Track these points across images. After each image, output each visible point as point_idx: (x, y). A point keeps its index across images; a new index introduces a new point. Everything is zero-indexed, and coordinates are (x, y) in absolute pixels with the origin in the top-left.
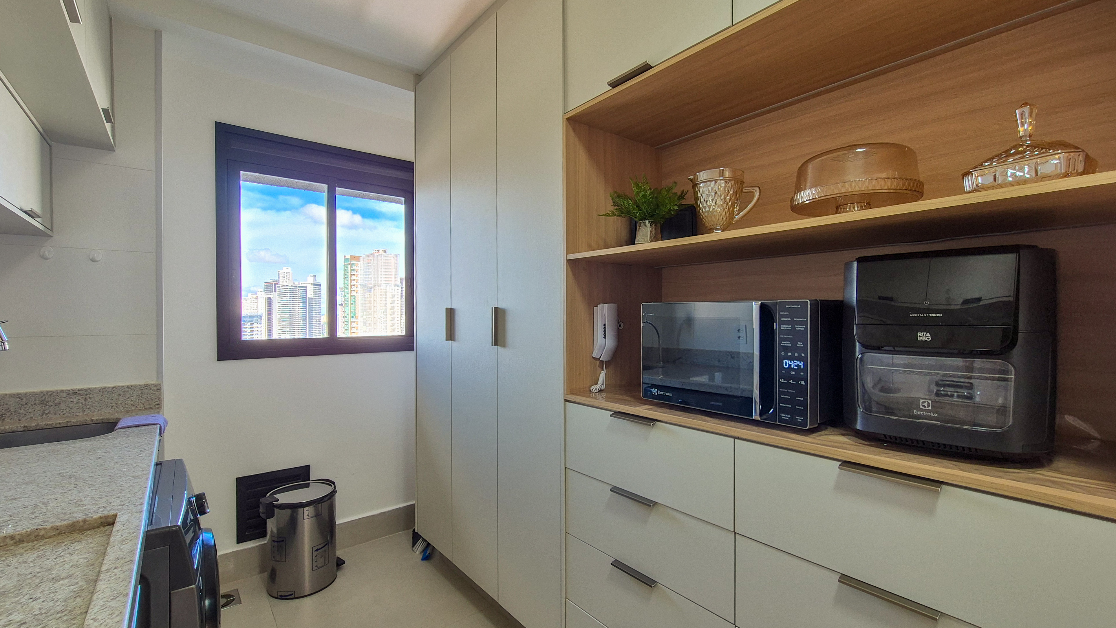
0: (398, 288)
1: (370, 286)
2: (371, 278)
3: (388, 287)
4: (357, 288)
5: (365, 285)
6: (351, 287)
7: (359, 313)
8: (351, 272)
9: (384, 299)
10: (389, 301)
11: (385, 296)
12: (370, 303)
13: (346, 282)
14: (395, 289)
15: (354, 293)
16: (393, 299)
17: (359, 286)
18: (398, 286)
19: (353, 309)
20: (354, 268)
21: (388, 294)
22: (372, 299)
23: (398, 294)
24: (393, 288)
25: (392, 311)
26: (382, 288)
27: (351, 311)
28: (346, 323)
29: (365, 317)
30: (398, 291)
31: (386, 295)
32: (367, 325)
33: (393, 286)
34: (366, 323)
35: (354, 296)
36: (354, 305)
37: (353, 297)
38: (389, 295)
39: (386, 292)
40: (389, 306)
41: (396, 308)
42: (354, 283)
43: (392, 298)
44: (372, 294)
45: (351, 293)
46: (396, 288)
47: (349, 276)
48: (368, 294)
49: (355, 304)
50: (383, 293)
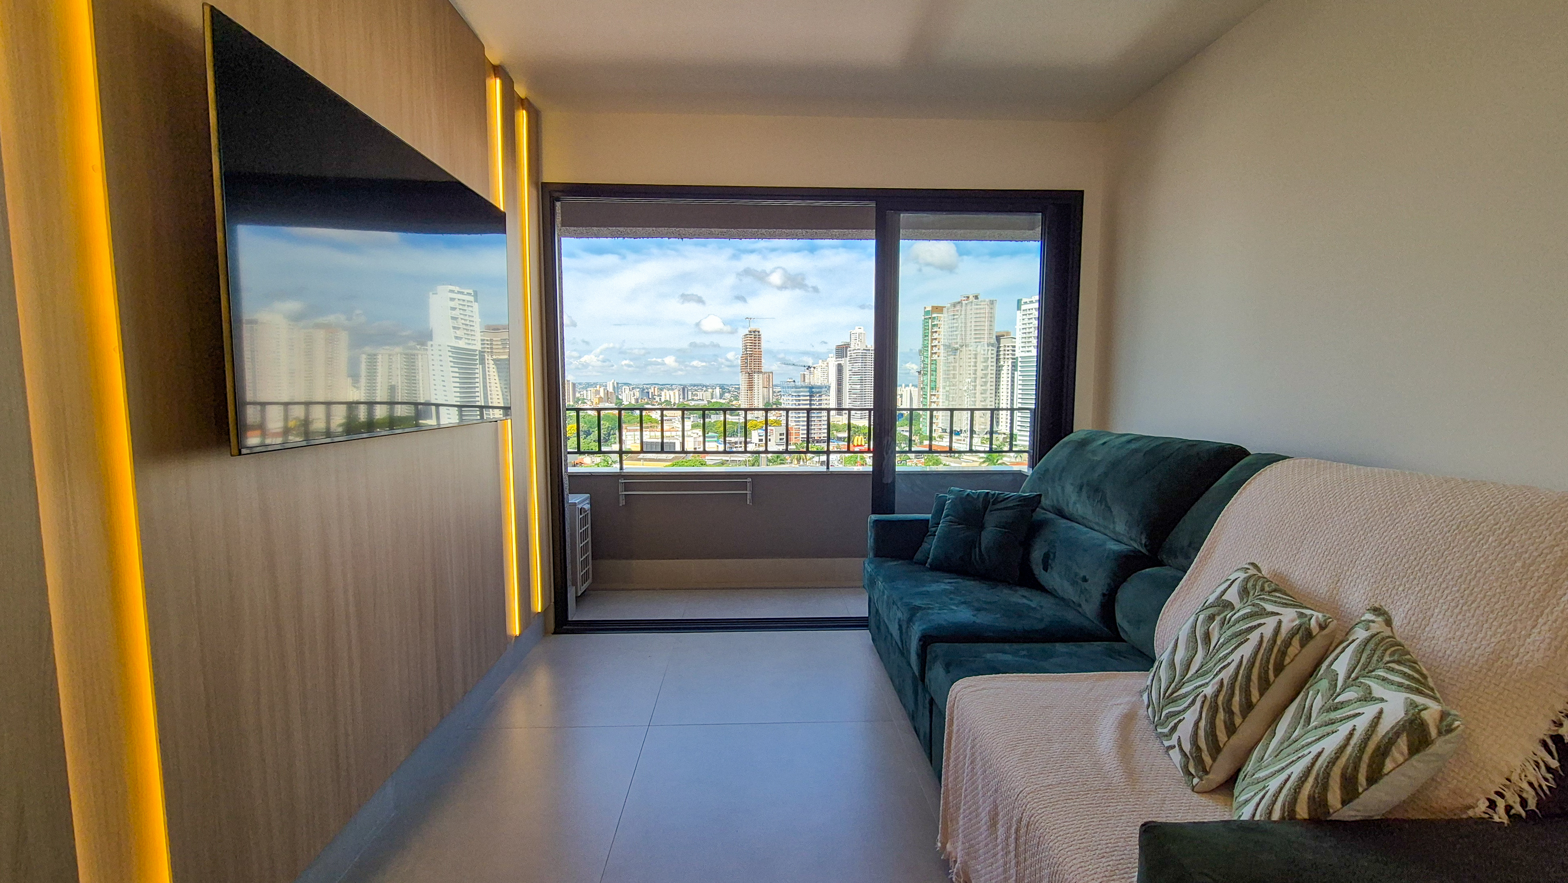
0: (993, 348)
1: (956, 346)
2: (957, 335)
3: (979, 347)
4: (939, 349)
5: (950, 346)
6: (932, 349)
7: (941, 384)
8: (932, 329)
9: (972, 364)
10: (980, 366)
11: (974, 360)
12: (954, 370)
13: (926, 342)
14: (988, 350)
15: (935, 357)
16: (985, 364)
17: (942, 347)
18: (993, 345)
19: (933, 378)
20: (935, 323)
21: (978, 357)
22: (957, 365)
23: (993, 356)
24: (986, 348)
25: (984, 380)
26: (970, 348)
27: (931, 381)
28: (924, 396)
29: (947, 389)
30: (993, 352)
31: (976, 358)
32: (951, 399)
33: (986, 346)
34: (949, 397)
35: (935, 360)
36: (934, 373)
37: (934, 362)
38: (980, 359)
39: (976, 355)
40: (980, 373)
41: (990, 376)
42: (935, 343)
43: (984, 362)
44: (957, 357)
45: (931, 356)
46: (990, 348)
47: (930, 334)
48: (953, 357)
49: (936, 371)
50: (972, 356)
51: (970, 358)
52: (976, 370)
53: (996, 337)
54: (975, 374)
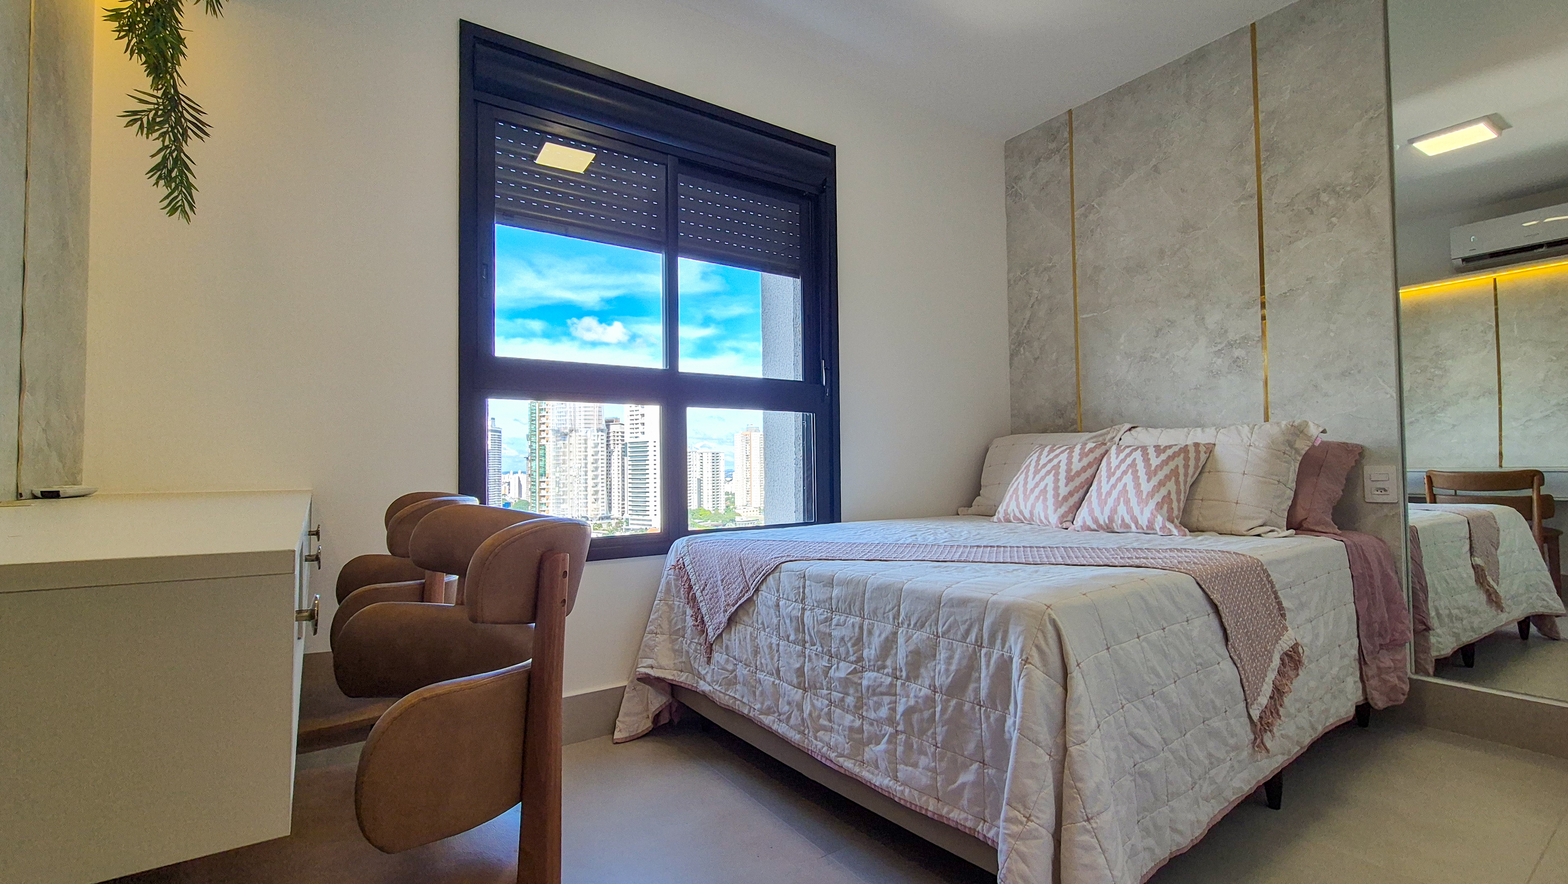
51: (580, 444)
52: (586, 456)
53: (606, 422)
54: (586, 459)
